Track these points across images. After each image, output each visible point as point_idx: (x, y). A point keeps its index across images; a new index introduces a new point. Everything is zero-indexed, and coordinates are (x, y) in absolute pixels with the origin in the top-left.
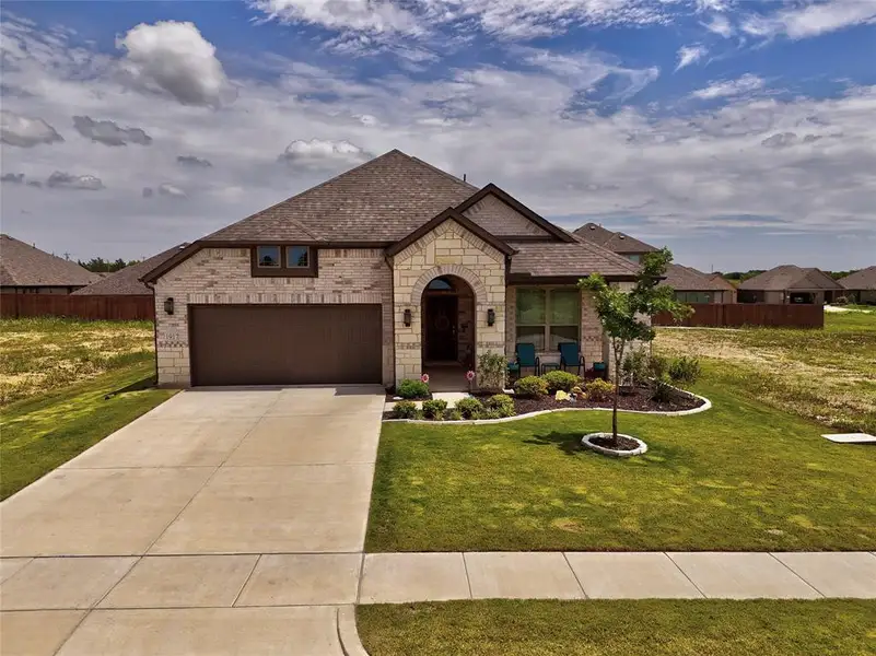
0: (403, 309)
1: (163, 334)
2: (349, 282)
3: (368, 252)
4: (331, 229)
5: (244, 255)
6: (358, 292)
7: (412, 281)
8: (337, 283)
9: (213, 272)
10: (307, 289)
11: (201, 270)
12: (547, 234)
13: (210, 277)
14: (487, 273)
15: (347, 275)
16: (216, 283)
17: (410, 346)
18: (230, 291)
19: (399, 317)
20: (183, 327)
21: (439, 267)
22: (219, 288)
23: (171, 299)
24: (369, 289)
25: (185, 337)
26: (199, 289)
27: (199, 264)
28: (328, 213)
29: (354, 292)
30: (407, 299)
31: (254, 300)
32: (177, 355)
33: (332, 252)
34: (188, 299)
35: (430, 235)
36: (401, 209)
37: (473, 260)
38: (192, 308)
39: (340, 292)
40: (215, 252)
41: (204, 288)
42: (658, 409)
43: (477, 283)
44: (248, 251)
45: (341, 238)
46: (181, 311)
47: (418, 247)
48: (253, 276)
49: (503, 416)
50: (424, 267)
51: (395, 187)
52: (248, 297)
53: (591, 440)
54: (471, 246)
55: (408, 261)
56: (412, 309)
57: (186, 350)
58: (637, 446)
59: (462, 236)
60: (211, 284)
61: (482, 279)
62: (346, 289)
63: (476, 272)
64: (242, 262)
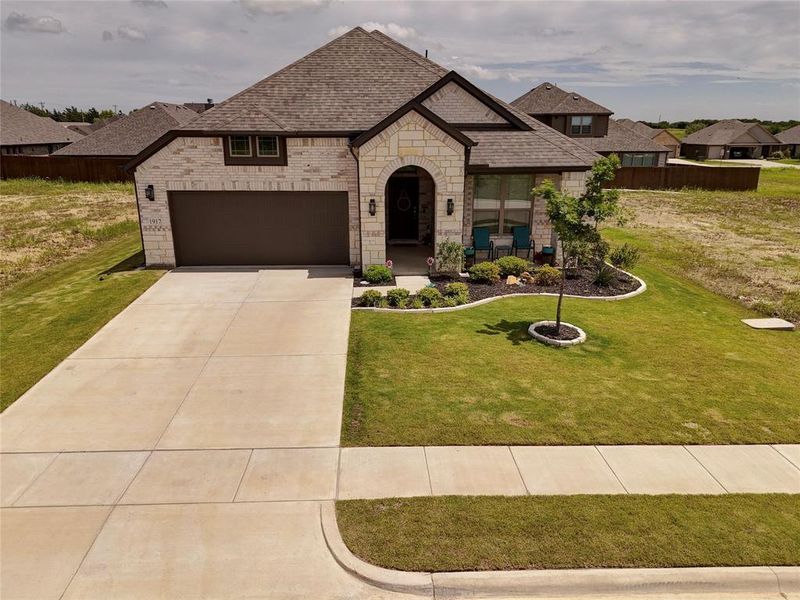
0: (368, 199)
1: (147, 219)
2: (316, 170)
3: (334, 140)
4: (298, 117)
5: (217, 143)
6: (326, 180)
7: (377, 172)
8: (305, 171)
9: (188, 160)
10: (279, 177)
11: (176, 159)
12: (505, 122)
13: (186, 165)
14: (447, 164)
15: (315, 164)
16: (192, 171)
17: (376, 234)
18: (206, 178)
19: (365, 207)
20: (165, 213)
21: (402, 159)
22: (195, 176)
23: (151, 187)
24: (335, 177)
25: (167, 222)
26: (178, 176)
27: (175, 153)
28: (294, 99)
29: (322, 180)
30: (372, 189)
31: (229, 187)
32: (161, 238)
33: (299, 141)
34: (167, 186)
35: (394, 126)
36: (366, 95)
37: (434, 151)
38: (171, 194)
39: (308, 180)
40: (188, 140)
41: (182, 176)
42: (598, 294)
43: (438, 174)
44: (221, 140)
45: (307, 128)
46: (162, 198)
47: (382, 138)
48: (226, 165)
49: (459, 303)
50: (388, 158)
51: (358, 70)
52: (223, 184)
53: (536, 329)
54: (433, 138)
55: (372, 153)
56: (377, 199)
57: (169, 235)
58: (577, 335)
59: (424, 128)
60: (188, 172)
61: (443, 170)
62: (315, 177)
63: (437, 163)
64: (215, 150)
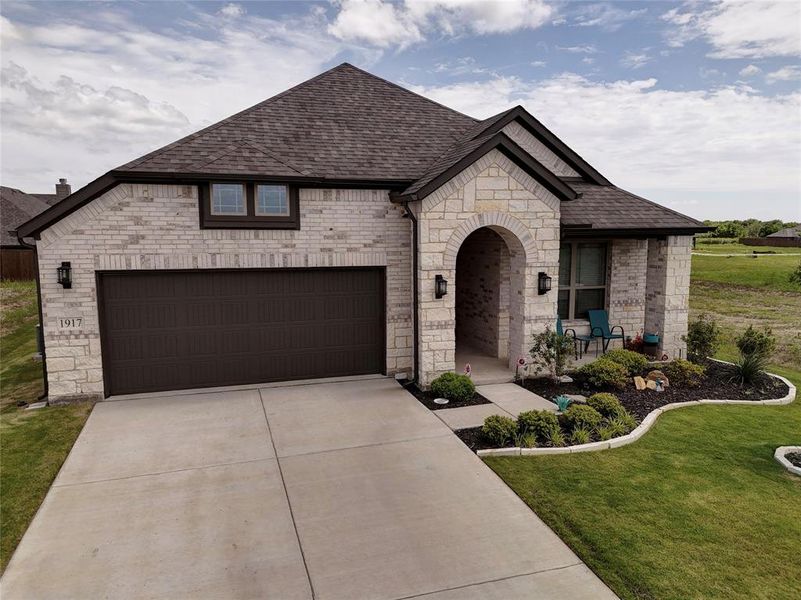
0: (433, 275)
1: (54, 319)
2: (342, 236)
3: (369, 193)
4: (312, 160)
5: (188, 195)
6: (356, 250)
7: (446, 234)
8: (326, 237)
9: (138, 221)
10: (286, 246)
11: (116, 218)
13: (133, 229)
14: (537, 223)
15: (340, 226)
16: (143, 237)
17: (441, 326)
18: (166, 250)
20: (90, 308)
21: (480, 216)
22: (147, 245)
23: (68, 264)
24: (370, 246)
25: (92, 323)
26: (118, 246)
27: (114, 209)
28: (297, 137)
29: (350, 250)
30: (439, 261)
31: (204, 264)
32: (80, 351)
33: (318, 193)
34: (97, 263)
35: (469, 172)
36: (393, 137)
37: (521, 206)
38: (102, 277)
39: (330, 250)
40: (140, 190)
41: (124, 246)
43: (528, 237)
44: (195, 190)
45: (331, 174)
46: (85, 284)
47: (453, 187)
48: (203, 227)
50: (460, 216)
51: (369, 108)
52: (195, 259)
54: (520, 187)
55: (440, 208)
56: (445, 275)
57: (96, 344)
59: (510, 173)
60: (136, 239)
61: (533, 231)
62: (341, 245)
63: (526, 222)
64: (184, 205)
